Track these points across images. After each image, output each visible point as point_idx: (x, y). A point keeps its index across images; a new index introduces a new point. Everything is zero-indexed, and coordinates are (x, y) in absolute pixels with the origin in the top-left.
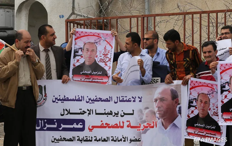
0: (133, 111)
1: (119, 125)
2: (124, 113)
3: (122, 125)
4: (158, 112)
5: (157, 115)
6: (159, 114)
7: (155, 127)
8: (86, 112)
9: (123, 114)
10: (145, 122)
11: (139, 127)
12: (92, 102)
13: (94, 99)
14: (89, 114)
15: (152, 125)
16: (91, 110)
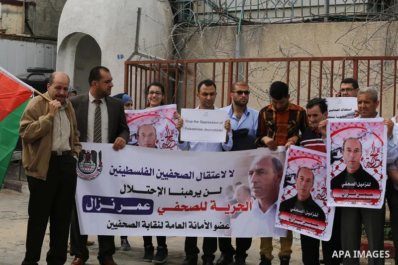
0: (221, 188)
1: (200, 207)
2: (208, 192)
3: (204, 206)
4: (253, 189)
5: (253, 193)
6: (255, 192)
7: (249, 209)
8: (155, 191)
9: (206, 194)
10: (235, 202)
11: (228, 209)
12: (164, 178)
13: (168, 174)
14: (160, 193)
15: (245, 207)
16: (162, 188)
